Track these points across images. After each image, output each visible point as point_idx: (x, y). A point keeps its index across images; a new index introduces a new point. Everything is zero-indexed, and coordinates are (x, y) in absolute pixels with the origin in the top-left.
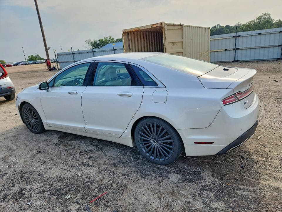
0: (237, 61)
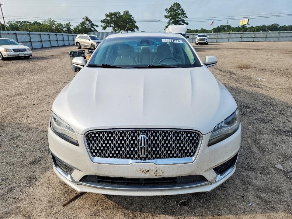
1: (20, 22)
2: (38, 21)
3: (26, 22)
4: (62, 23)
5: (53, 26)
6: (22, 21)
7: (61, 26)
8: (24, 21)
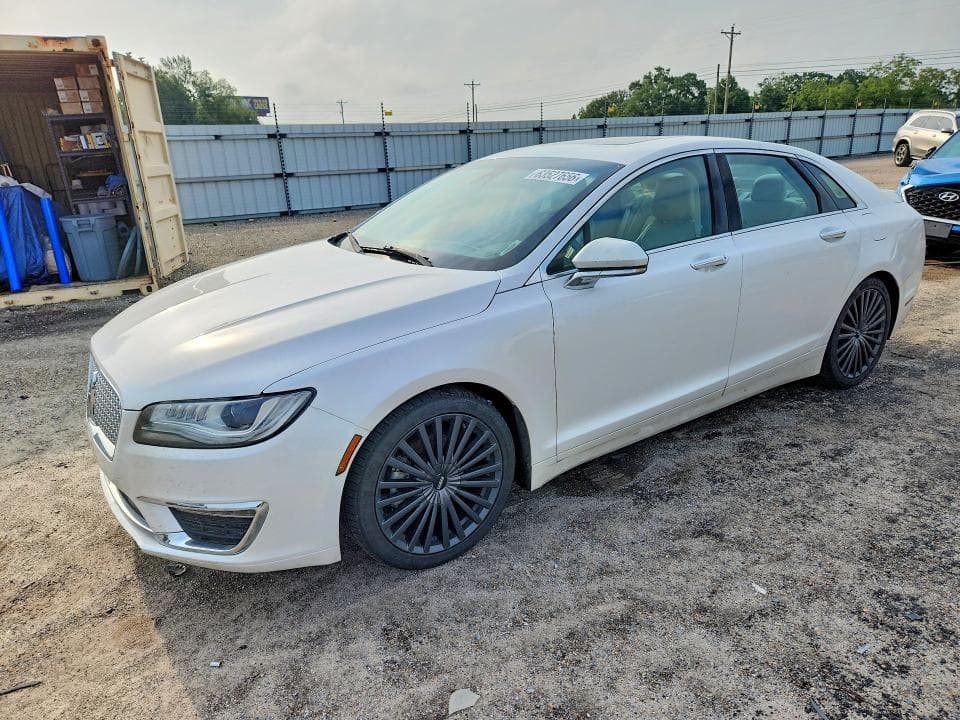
0: (296, 212)
1: (796, 76)
2: (858, 68)
3: (816, 75)
4: (942, 68)
5: (903, 83)
6: (805, 74)
7: (934, 77)
8: (810, 74)
